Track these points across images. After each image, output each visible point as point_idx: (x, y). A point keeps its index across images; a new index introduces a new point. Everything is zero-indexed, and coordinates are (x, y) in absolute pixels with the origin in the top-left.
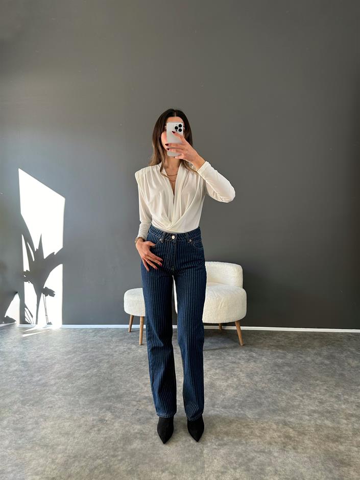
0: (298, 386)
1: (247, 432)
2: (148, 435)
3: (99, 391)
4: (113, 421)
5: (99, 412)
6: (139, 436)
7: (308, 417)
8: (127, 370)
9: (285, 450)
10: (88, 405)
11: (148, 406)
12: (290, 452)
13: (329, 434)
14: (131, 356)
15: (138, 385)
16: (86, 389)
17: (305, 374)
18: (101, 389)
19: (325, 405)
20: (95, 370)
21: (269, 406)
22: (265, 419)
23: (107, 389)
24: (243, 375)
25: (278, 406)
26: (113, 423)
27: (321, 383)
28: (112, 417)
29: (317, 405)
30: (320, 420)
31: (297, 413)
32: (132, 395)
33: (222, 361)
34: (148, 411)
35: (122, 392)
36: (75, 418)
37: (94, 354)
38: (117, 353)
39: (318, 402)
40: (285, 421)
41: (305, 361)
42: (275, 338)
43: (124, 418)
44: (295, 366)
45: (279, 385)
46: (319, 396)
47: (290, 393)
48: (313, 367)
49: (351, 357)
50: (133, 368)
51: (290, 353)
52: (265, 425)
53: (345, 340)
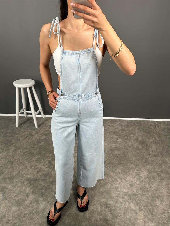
4: (2, 202)
7: (121, 200)
8: (24, 153)
11: (27, 187)
13: (131, 217)
14: (30, 141)
15: (27, 167)
18: (4, 171)
19: (132, 188)
20: (5, 153)
21: (100, 189)
23: (7, 171)
26: (1, 204)
27: (135, 166)
28: (3, 198)
29: (129, 188)
30: (128, 203)
31: (116, 195)
32: (21, 177)
34: (26, 192)
35: (15, 173)
37: (9, 139)
38: (22, 138)
39: (130, 184)
40: (107, 203)
41: (128, 146)
42: (114, 125)
43: (9, 199)
44: (121, 151)
45: (109, 167)
46: (131, 179)
47: (115, 176)
48: (132, 151)
49: (154, 143)
50: (28, 151)
51: (120, 138)
52: (94, 207)
53: (153, 127)
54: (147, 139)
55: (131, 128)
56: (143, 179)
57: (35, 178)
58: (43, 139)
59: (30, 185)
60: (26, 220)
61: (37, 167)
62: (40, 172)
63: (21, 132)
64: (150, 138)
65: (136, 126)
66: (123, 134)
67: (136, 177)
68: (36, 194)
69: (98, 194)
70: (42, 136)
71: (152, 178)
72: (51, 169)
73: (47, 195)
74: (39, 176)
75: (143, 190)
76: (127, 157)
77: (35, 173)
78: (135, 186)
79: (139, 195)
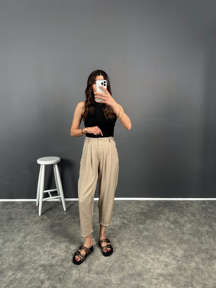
0: (151, 250)
7: (155, 281)
8: (35, 238)
11: (41, 274)
14: (41, 226)
15: (40, 253)
19: (167, 268)
21: (129, 271)
25: (135, 270)
27: (168, 246)
29: (163, 269)
31: (148, 277)
32: (33, 263)
34: (40, 279)
35: (26, 260)
38: (33, 223)
39: (164, 265)
40: (138, 286)
41: (158, 227)
42: (140, 206)
44: (151, 231)
45: (138, 249)
46: (165, 259)
47: (145, 257)
48: (163, 231)
49: (188, 222)
50: (40, 236)
51: (149, 219)
53: (185, 207)
54: (180, 218)
55: (160, 209)
56: (179, 259)
57: (50, 263)
58: (57, 224)
59: (44, 271)
61: (52, 252)
62: (56, 257)
63: (31, 217)
64: (183, 217)
65: (166, 206)
66: (151, 214)
67: (170, 256)
68: (52, 280)
69: (127, 276)
70: (56, 220)
71: (189, 257)
72: (69, 254)
73: (66, 281)
74: (55, 262)
75: (180, 269)
76: (158, 237)
77: (50, 259)
78: (170, 267)
79: (176, 275)
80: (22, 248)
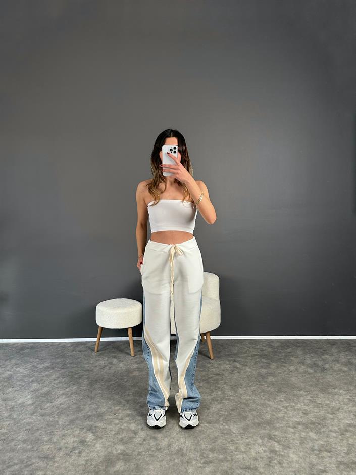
0: (282, 397)
1: (232, 448)
2: (131, 455)
3: (79, 410)
4: (95, 441)
5: (80, 433)
6: (121, 457)
7: (292, 430)
8: (108, 386)
9: (270, 466)
10: (68, 425)
11: (130, 424)
12: (276, 468)
14: (112, 371)
16: (65, 409)
17: (289, 384)
18: (82, 408)
19: (307, 416)
20: (75, 388)
21: (254, 420)
22: (249, 433)
23: (88, 408)
24: (227, 388)
25: (262, 419)
26: (95, 444)
27: (305, 393)
28: (94, 437)
29: (302, 417)
30: (304, 432)
31: (282, 425)
33: (206, 373)
34: (131, 430)
35: (104, 410)
36: (55, 440)
37: (73, 370)
38: (98, 368)
39: (303, 413)
40: (270, 435)
41: (289, 371)
42: (258, 346)
43: (106, 438)
44: (278, 376)
45: (263, 396)
46: (303, 407)
47: (275, 405)
48: (297, 377)
50: (114, 384)
51: (273, 362)
52: (250, 439)
55: (289, 350)
58: (135, 368)
59: (134, 421)
60: (144, 458)
66: (277, 357)
78: (311, 415)
80: (92, 397)
